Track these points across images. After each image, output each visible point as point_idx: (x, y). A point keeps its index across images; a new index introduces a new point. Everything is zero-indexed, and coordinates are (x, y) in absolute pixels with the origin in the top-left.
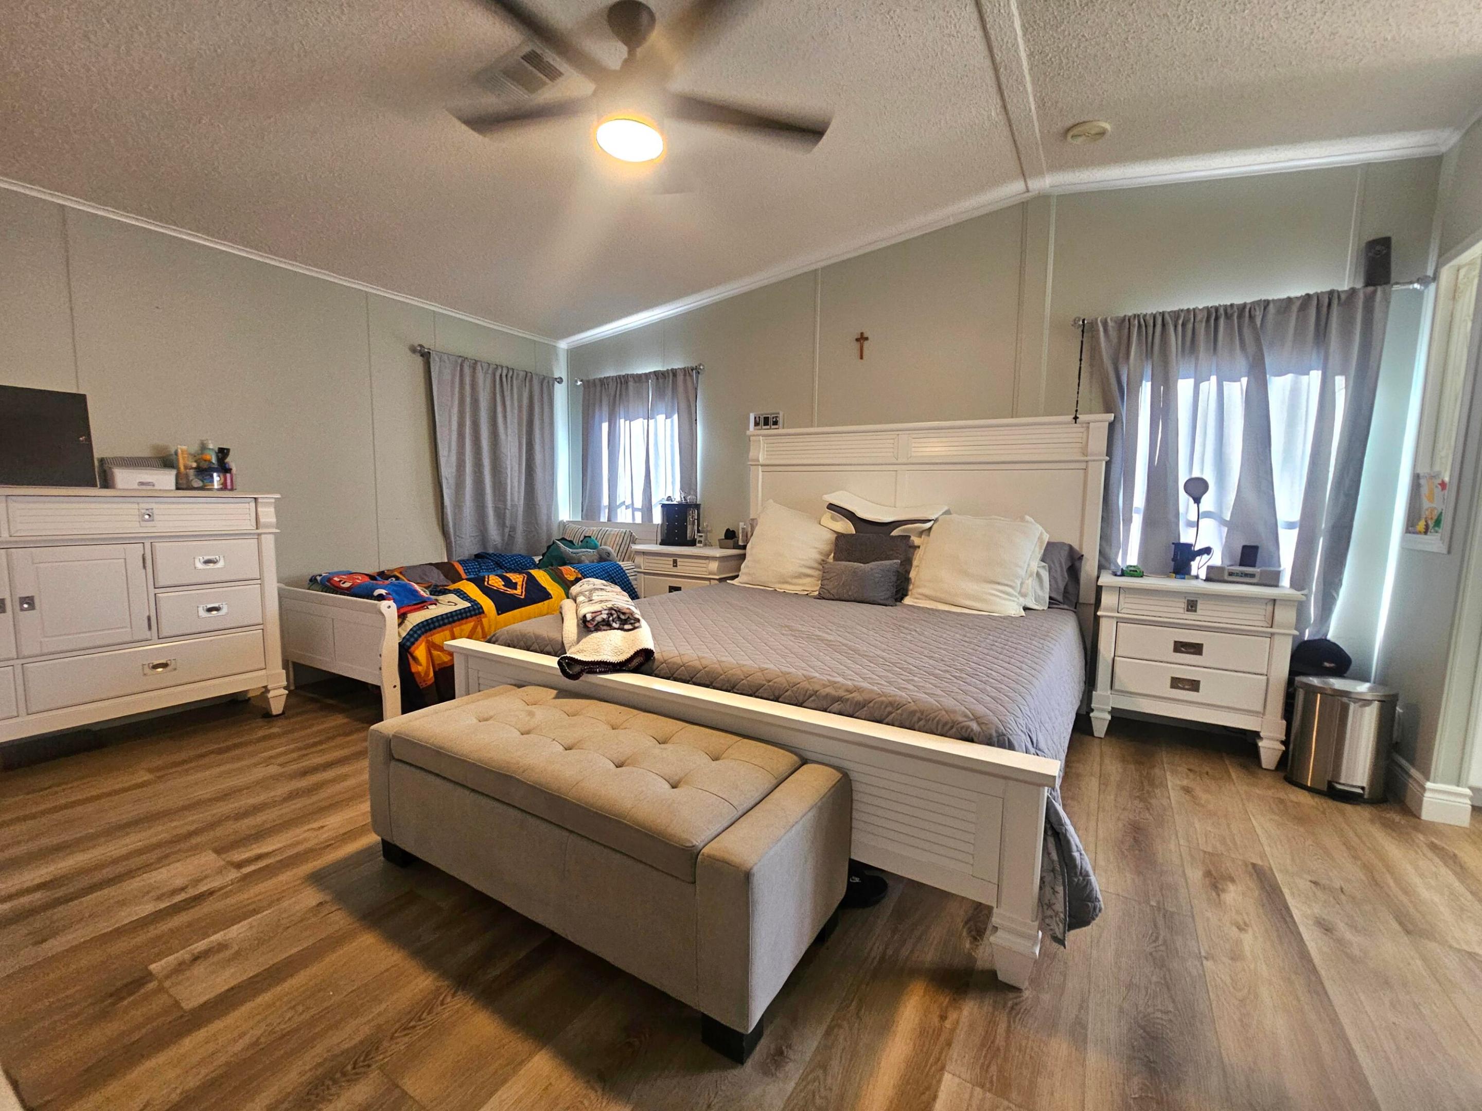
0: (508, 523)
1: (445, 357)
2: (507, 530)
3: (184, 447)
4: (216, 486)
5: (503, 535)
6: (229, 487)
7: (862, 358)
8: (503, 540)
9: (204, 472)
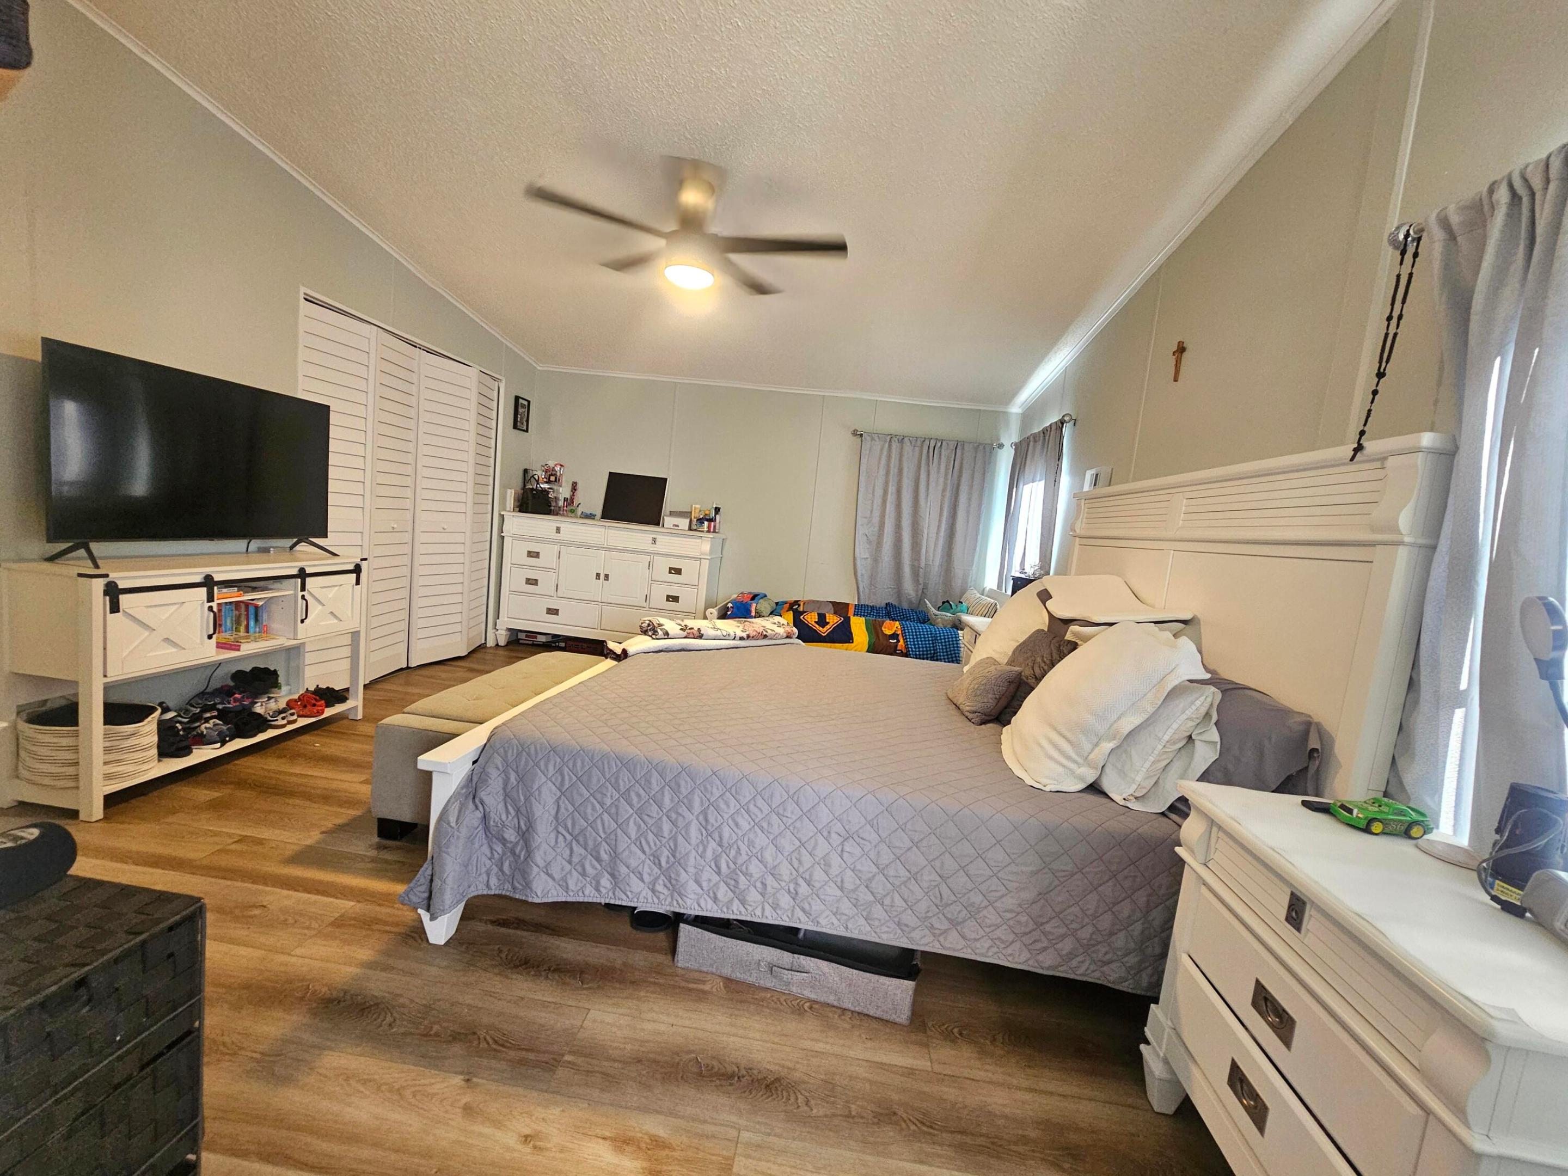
0: (921, 581)
1: (876, 437)
2: (921, 587)
3: (698, 506)
4: (706, 529)
5: (917, 591)
6: (712, 530)
7: (1176, 380)
8: (917, 595)
9: (701, 521)
